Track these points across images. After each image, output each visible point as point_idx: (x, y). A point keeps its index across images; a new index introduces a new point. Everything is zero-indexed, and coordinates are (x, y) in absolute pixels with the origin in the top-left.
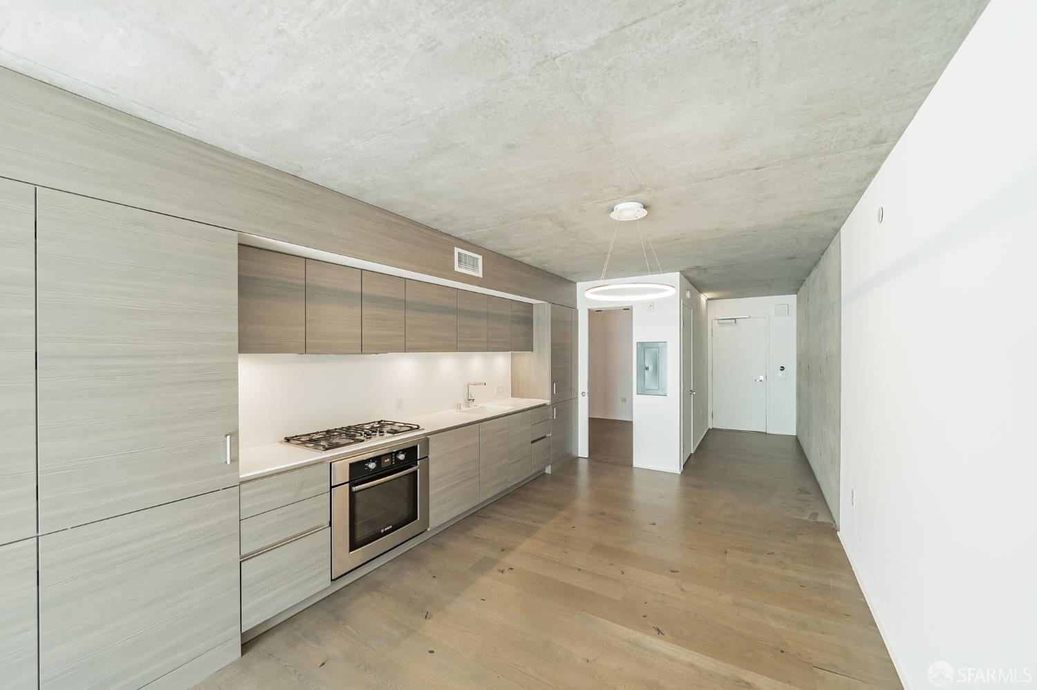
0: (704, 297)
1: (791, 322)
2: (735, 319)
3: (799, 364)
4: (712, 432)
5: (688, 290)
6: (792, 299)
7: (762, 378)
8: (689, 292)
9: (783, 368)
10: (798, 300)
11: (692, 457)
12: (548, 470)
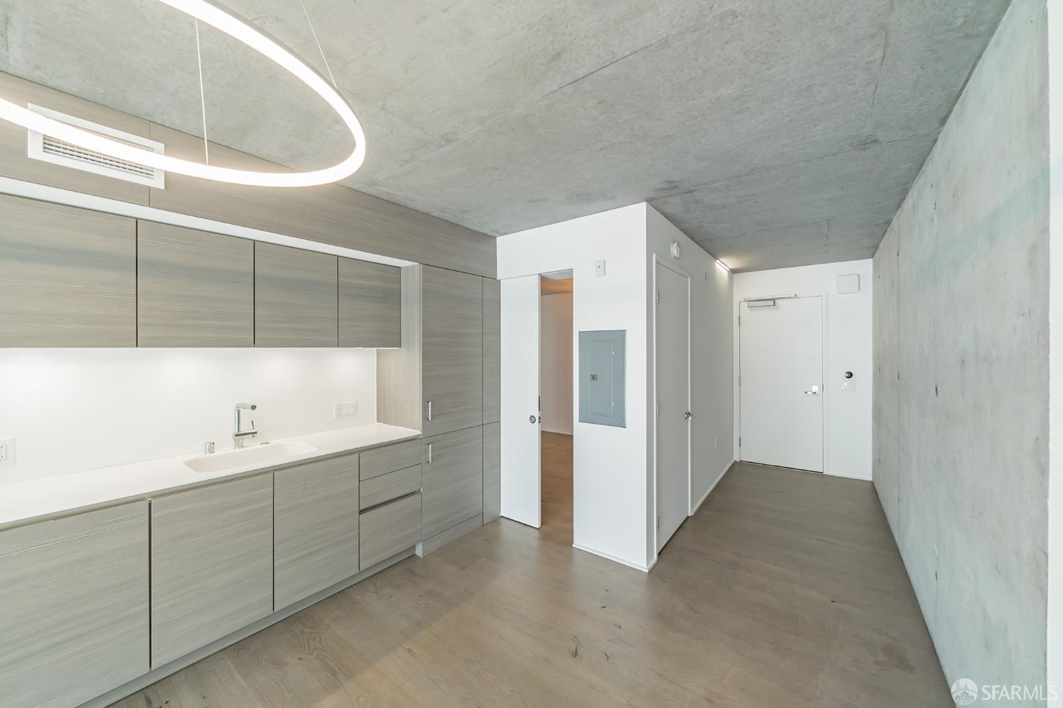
0: (722, 267)
1: (864, 302)
2: (774, 300)
3: (878, 370)
4: (739, 468)
5: (674, 242)
6: (865, 267)
7: (815, 388)
8: (675, 245)
9: (850, 375)
10: (876, 268)
11: (689, 521)
12: (419, 551)
